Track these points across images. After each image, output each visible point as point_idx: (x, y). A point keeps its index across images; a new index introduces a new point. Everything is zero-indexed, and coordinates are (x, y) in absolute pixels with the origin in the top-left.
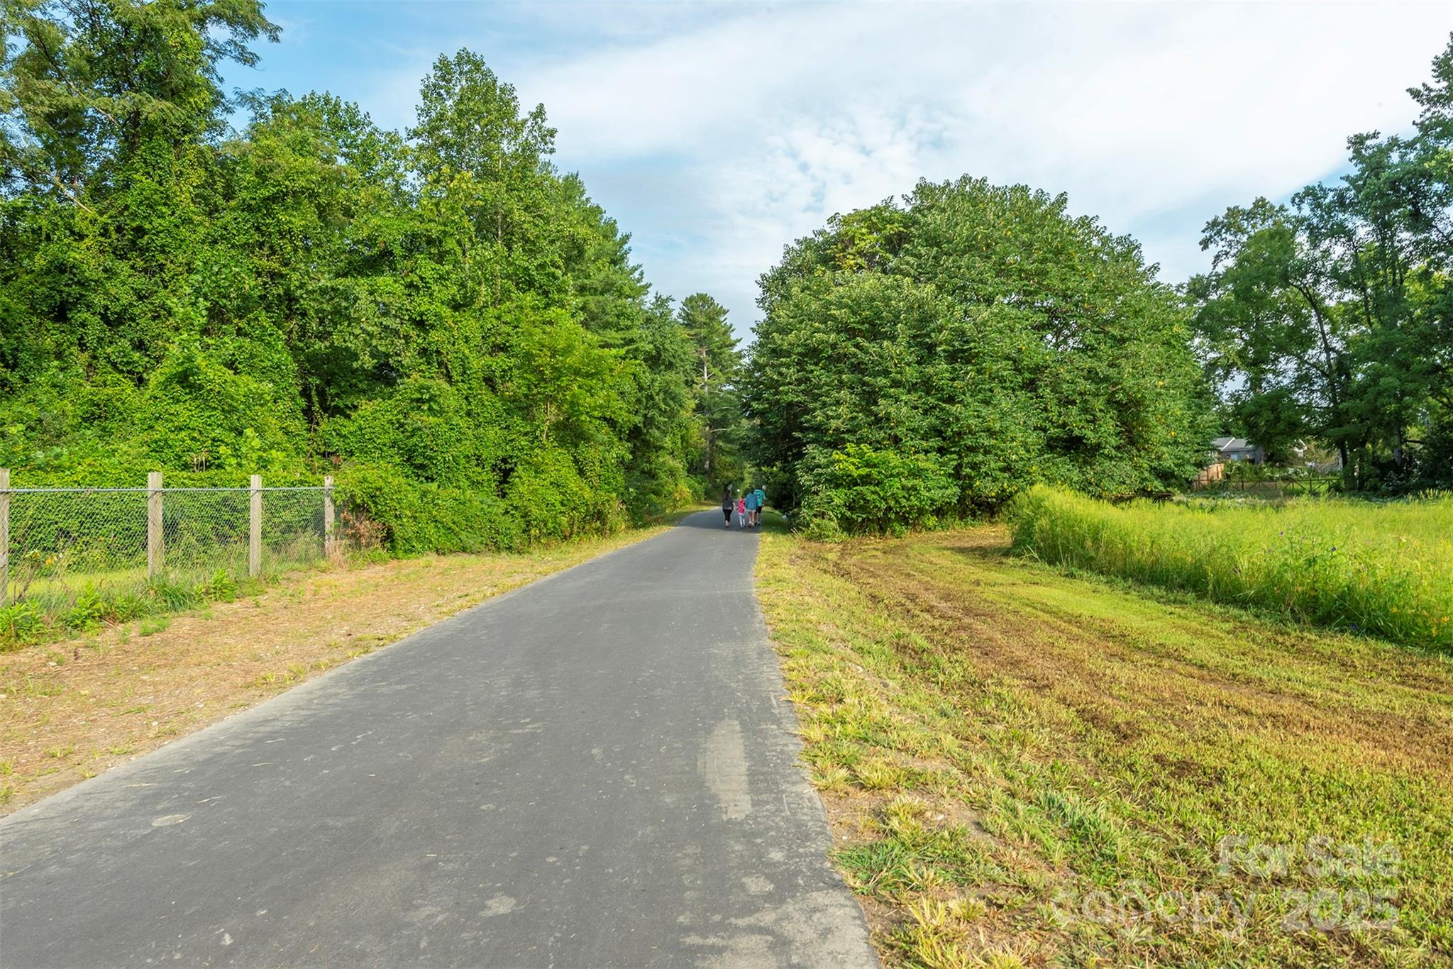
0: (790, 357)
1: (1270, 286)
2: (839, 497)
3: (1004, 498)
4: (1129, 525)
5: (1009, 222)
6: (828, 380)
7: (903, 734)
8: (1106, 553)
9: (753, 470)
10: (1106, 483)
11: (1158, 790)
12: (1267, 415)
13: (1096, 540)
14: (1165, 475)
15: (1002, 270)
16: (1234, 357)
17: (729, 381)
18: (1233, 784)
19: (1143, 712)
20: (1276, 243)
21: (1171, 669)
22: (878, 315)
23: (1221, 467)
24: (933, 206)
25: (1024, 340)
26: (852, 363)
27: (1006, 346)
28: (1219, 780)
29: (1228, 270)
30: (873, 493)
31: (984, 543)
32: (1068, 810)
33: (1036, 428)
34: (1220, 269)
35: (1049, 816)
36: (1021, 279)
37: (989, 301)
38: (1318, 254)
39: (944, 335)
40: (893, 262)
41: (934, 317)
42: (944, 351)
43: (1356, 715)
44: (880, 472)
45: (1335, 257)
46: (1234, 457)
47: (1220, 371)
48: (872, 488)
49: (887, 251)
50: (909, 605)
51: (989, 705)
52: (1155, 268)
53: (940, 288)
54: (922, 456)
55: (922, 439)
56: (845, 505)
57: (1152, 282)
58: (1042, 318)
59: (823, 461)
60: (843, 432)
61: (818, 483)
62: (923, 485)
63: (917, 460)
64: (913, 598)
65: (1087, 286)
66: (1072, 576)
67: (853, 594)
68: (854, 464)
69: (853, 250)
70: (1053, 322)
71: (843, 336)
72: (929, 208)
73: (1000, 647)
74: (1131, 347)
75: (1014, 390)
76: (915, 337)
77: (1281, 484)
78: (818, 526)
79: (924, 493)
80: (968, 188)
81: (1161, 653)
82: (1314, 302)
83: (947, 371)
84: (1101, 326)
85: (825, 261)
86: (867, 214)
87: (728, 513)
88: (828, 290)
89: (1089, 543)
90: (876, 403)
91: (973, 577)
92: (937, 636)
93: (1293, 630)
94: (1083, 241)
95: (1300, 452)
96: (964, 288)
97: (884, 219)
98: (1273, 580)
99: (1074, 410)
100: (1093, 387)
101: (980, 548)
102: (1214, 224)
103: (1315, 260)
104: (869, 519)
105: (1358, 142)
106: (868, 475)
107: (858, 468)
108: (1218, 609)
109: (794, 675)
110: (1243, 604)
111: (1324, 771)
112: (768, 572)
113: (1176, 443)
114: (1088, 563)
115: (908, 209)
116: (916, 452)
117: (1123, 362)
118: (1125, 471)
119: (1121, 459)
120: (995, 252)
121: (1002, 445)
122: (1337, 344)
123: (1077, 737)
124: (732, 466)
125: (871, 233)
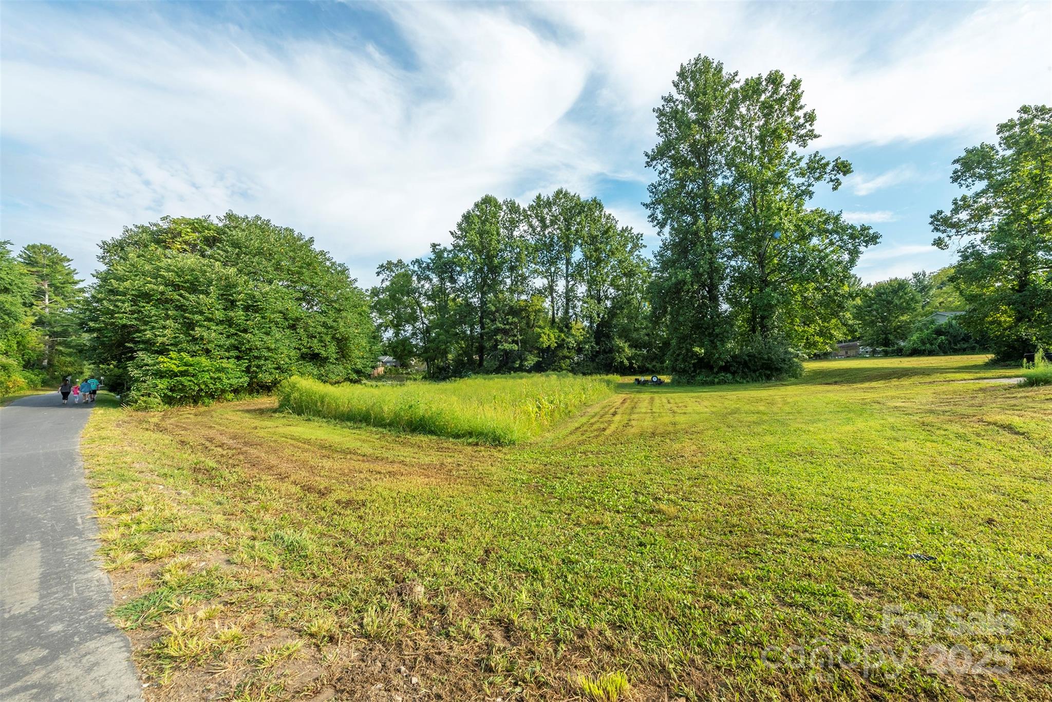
0: (125, 296)
1: (403, 295)
2: (163, 384)
3: (275, 383)
4: (338, 394)
5: (282, 245)
6: (157, 313)
7: (185, 521)
8: (327, 408)
9: (92, 366)
10: (330, 375)
11: (335, 516)
12: (400, 347)
13: (322, 402)
14: (358, 372)
15: (278, 268)
16: (389, 323)
17: (70, 306)
18: (369, 505)
19: (334, 481)
20: (405, 278)
21: (351, 459)
22: (196, 279)
23: (383, 368)
24: (237, 227)
25: (290, 305)
26: (177, 305)
27: (279, 306)
28: (364, 505)
29: (387, 286)
30: (190, 381)
31: (263, 407)
32: (286, 538)
33: (295, 348)
34: (384, 285)
35: (275, 545)
36: (289, 274)
37: (270, 282)
38: (420, 286)
39: (242, 296)
40: (209, 252)
41: (235, 286)
42: (242, 305)
43: (420, 466)
44: (194, 369)
45: (426, 288)
46: (388, 364)
47: (383, 328)
48: (189, 378)
49: (205, 245)
50: (208, 444)
51: (251, 493)
52: (356, 280)
53: (240, 271)
54: (225, 360)
55: (226, 351)
56: (167, 389)
57: (354, 286)
58: (300, 295)
59: (150, 362)
60: (168, 345)
61: (146, 375)
62: (225, 376)
63: (222, 363)
64: (211, 440)
65: (324, 283)
66: (309, 420)
67: (167, 442)
68: (175, 364)
69: (181, 240)
70: (305, 297)
71: (170, 288)
72: (235, 227)
73: (263, 461)
74: (344, 314)
75: (284, 329)
76: (222, 295)
77: (405, 376)
78: (145, 402)
79: (225, 381)
80: (259, 222)
81: (347, 452)
82: (418, 304)
83: (243, 315)
84: (330, 302)
85: (158, 242)
86: (192, 222)
87: (65, 395)
88: (159, 259)
89: (319, 404)
90: (193, 329)
91: (253, 425)
92: (224, 460)
93: (402, 435)
94: (322, 262)
95: (413, 363)
96: (255, 273)
97: (203, 227)
98: (397, 415)
99: (316, 341)
100: (325, 331)
101: (260, 409)
102: (382, 266)
103: (419, 288)
104: (186, 396)
105: (434, 246)
106: (185, 371)
107: (178, 366)
108: (374, 429)
109: (102, 500)
110: (384, 426)
111: (406, 492)
112: (95, 434)
113: (363, 358)
114: (318, 414)
115: (220, 225)
116: (221, 358)
117: (340, 320)
118: (340, 370)
119: (338, 364)
120: (274, 258)
121: (276, 356)
122: (427, 322)
123: (300, 500)
124: (72, 364)
125: (194, 232)
